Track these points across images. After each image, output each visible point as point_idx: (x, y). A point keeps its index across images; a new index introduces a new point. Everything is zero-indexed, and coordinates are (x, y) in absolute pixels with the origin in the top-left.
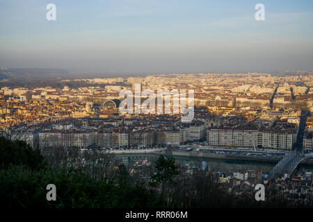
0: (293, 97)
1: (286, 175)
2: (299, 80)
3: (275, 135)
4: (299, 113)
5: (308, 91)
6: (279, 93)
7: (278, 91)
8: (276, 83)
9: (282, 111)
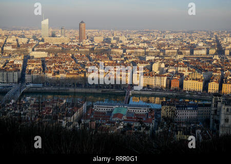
0: (18, 46)
1: (13, 101)
2: (23, 34)
3: (5, 73)
4: (22, 57)
5: (29, 41)
6: (8, 43)
7: (7, 41)
8: (6, 35)
9: (10, 55)
